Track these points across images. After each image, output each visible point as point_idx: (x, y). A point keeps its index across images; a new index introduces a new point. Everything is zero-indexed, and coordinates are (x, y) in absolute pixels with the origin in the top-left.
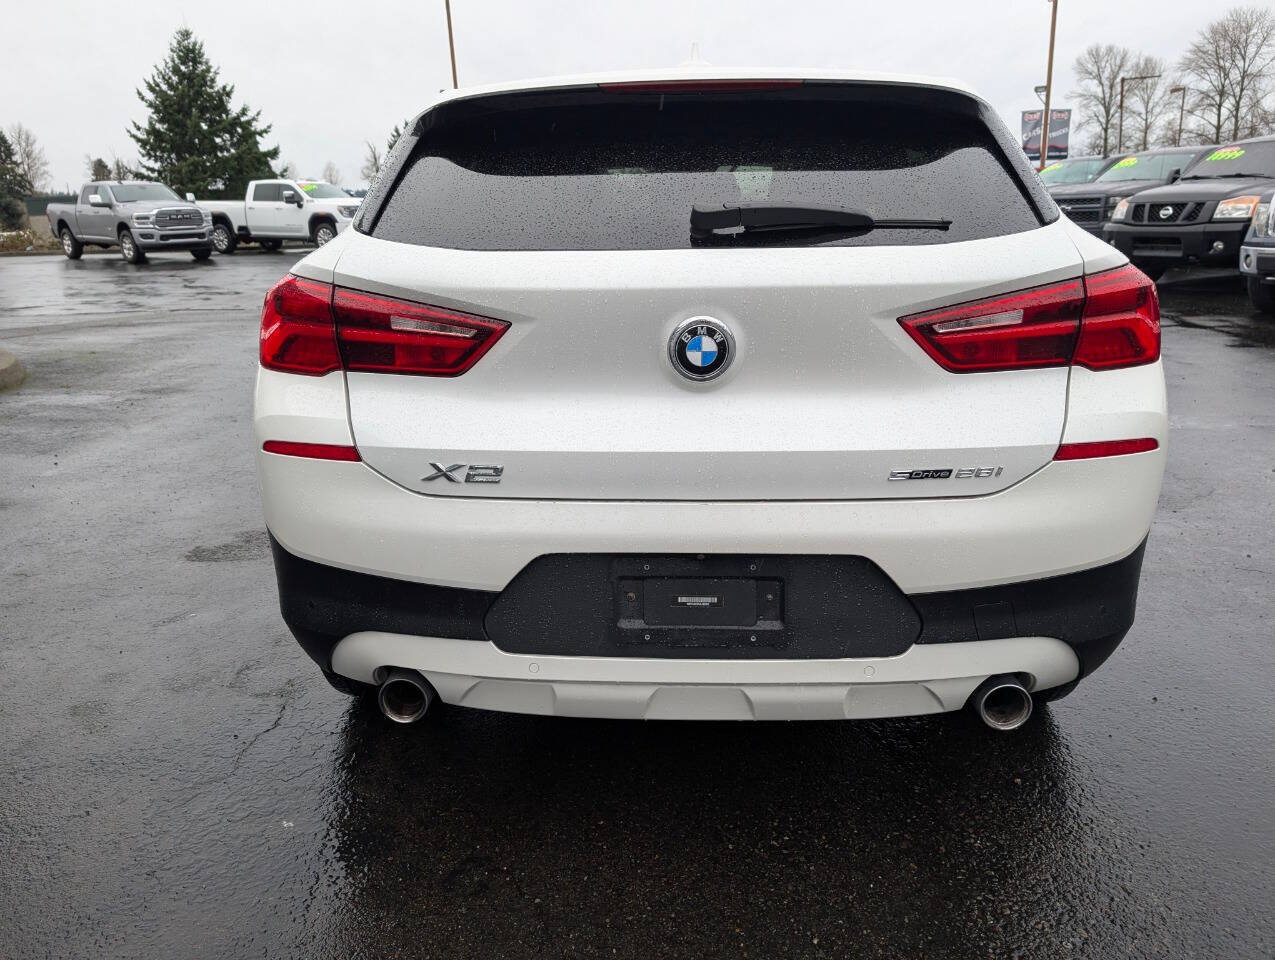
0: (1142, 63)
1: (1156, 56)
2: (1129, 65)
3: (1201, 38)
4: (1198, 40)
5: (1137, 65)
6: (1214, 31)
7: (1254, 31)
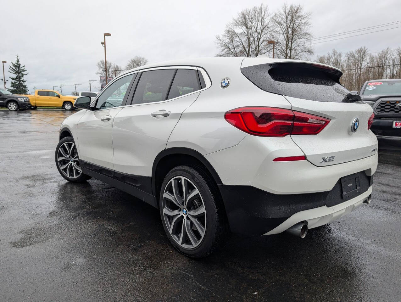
0: (115, 66)
1: (119, 65)
2: (112, 67)
3: (130, 63)
4: (129, 63)
5: (114, 67)
6: (132, 61)
7: (142, 62)
